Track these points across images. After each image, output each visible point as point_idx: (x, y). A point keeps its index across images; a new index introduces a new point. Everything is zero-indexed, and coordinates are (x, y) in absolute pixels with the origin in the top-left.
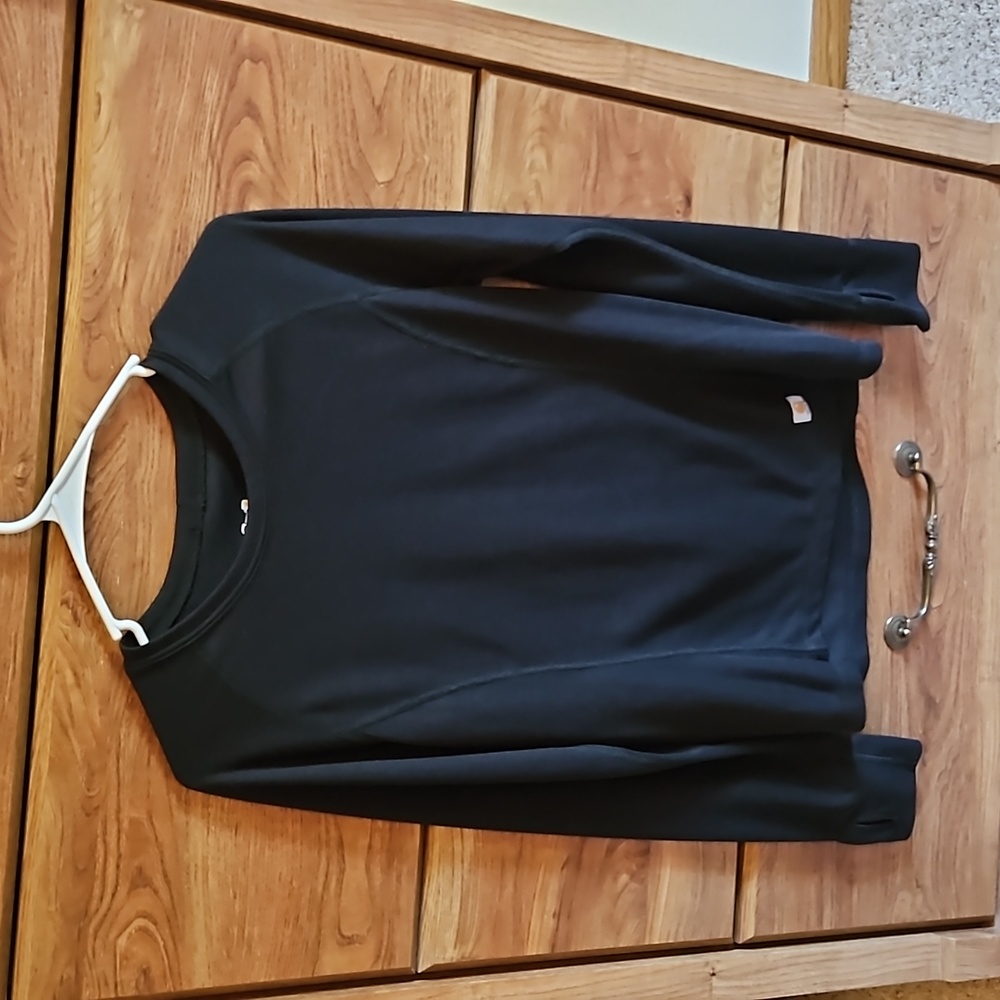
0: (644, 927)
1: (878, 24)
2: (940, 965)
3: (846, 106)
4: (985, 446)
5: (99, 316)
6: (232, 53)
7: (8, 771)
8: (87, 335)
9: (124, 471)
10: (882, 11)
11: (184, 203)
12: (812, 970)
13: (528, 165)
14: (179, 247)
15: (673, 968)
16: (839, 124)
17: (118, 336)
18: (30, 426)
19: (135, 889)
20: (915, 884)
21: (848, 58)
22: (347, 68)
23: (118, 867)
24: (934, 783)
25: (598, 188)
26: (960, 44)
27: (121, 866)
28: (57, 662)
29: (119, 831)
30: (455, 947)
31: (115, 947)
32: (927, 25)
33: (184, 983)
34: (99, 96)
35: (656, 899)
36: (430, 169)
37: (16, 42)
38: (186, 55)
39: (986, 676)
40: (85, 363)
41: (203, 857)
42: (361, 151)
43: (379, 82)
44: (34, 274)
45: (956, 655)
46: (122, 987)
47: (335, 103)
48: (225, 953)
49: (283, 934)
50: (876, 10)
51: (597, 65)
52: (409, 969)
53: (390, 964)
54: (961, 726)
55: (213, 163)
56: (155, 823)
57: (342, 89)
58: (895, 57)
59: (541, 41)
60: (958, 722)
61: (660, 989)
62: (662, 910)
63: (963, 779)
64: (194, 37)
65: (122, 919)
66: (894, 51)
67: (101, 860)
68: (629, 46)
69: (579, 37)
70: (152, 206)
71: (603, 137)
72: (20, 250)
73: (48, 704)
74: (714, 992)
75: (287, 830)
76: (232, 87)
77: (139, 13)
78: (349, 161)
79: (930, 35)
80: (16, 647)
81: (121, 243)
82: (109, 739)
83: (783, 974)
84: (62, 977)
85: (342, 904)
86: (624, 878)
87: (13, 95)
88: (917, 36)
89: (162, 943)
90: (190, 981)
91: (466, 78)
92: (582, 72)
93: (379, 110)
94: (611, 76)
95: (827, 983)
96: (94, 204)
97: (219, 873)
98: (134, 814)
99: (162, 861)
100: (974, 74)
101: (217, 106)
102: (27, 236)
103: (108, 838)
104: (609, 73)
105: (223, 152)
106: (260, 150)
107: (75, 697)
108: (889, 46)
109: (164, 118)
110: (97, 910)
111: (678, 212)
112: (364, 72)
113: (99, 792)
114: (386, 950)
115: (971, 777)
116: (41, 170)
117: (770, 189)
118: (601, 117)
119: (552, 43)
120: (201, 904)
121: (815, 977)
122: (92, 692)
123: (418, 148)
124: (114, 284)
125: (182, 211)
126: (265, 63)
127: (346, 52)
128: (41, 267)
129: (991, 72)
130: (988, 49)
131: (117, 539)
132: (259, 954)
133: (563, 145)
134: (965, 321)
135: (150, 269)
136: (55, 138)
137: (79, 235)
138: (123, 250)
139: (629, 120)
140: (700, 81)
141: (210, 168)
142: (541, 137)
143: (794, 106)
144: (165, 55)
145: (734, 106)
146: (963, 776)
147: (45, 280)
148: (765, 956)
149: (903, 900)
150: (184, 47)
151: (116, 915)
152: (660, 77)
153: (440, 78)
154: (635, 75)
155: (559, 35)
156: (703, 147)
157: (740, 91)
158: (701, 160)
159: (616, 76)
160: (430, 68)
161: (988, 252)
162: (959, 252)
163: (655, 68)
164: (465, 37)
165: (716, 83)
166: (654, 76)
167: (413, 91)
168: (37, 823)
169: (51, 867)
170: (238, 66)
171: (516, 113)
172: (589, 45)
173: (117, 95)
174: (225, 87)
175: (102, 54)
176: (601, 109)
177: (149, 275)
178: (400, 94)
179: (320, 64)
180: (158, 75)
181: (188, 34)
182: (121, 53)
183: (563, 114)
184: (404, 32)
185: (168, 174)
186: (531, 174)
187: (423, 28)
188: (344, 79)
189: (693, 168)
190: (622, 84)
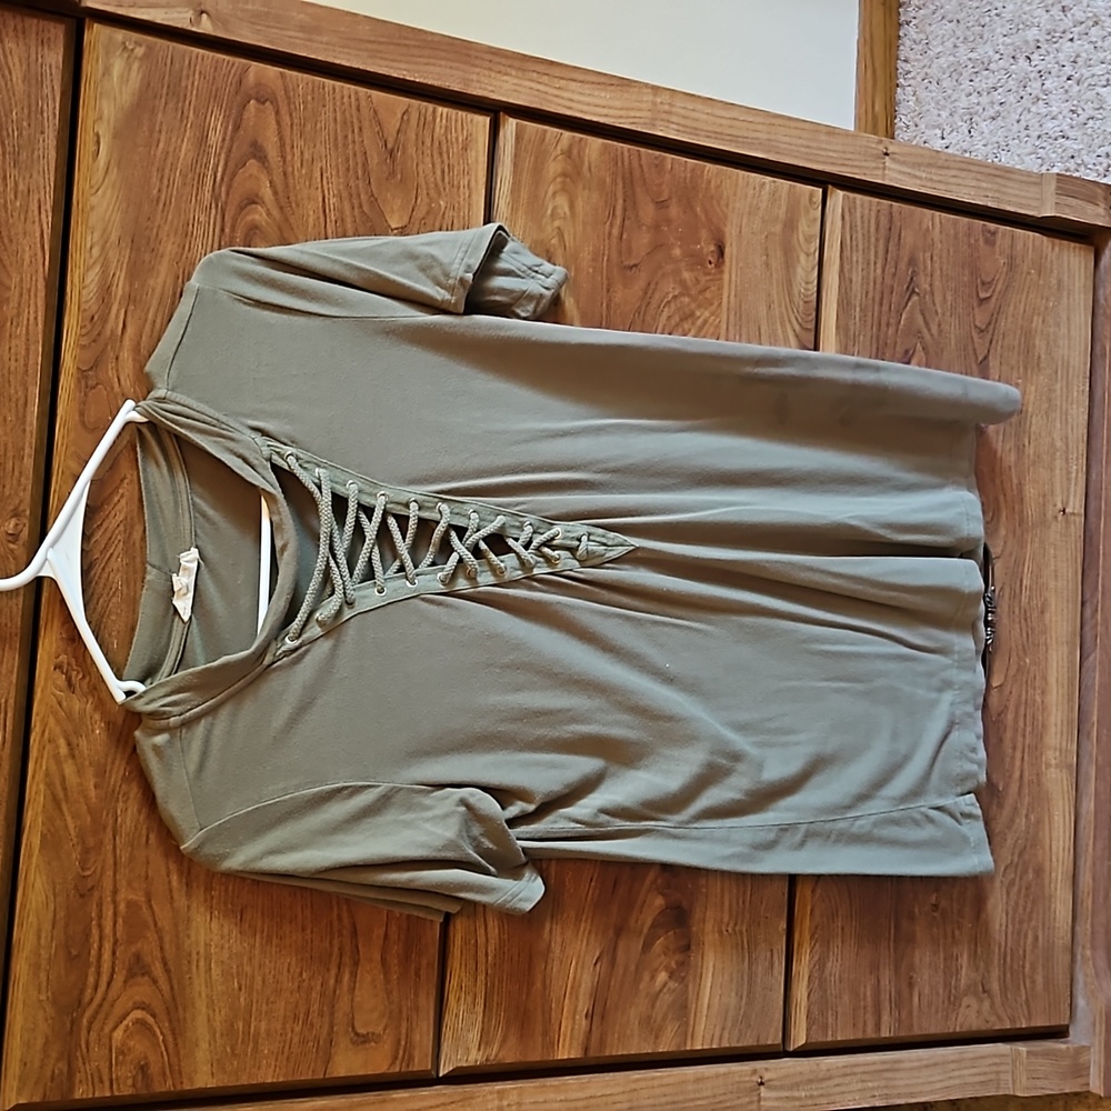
0: (685, 1031)
1: (926, 81)
2: (1010, 1079)
3: (886, 154)
4: (1044, 515)
5: (96, 364)
6: (237, 92)
8: (83, 382)
9: (122, 528)
10: (930, 67)
11: (187, 248)
12: (870, 1081)
13: (549, 212)
15: (717, 1076)
16: (880, 172)
17: (116, 385)
18: (22, 479)
19: (133, 977)
20: (981, 988)
21: (896, 117)
22: (358, 109)
23: (114, 953)
24: (999, 878)
25: (625, 236)
26: (1012, 98)
27: (118, 953)
28: (50, 731)
29: (115, 914)
30: (479, 1049)
31: (111, 1041)
32: (979, 79)
33: (185, 1081)
34: (97, 135)
35: (697, 999)
36: (446, 215)
37: (11, 80)
38: (189, 93)
39: (1053, 762)
40: (82, 414)
41: (206, 945)
42: (373, 195)
43: (392, 125)
44: (28, 320)
45: (1020, 739)
46: (119, 1085)
47: (345, 146)
48: (229, 1050)
49: (292, 1031)
51: (621, 109)
52: (429, 1072)
53: (408, 1066)
54: (1027, 816)
55: (217, 206)
56: (155, 907)
57: (353, 131)
58: (944, 114)
59: (563, 83)
60: (1024, 812)
61: (703, 1098)
62: (705, 1013)
63: (1030, 874)
64: (197, 76)
65: (118, 1010)
66: (944, 107)
67: (95, 946)
68: (656, 89)
69: (602, 80)
70: (153, 251)
71: (629, 182)
72: (14, 295)
73: (40, 776)
74: (762, 1103)
75: (296, 917)
76: (237, 128)
77: (140, 51)
78: (361, 206)
79: (979, 90)
80: (6, 714)
81: (119, 290)
82: (105, 814)
83: (838, 1085)
84: (53, 1072)
85: (357, 999)
86: (662, 976)
87: (8, 134)
88: (967, 91)
89: (161, 1038)
90: (191, 1080)
91: (483, 122)
92: (606, 116)
93: (392, 153)
94: (635, 120)
95: (887, 1096)
96: (91, 248)
97: (222, 962)
98: (132, 897)
100: (1027, 128)
101: (221, 148)
102: (21, 280)
103: (103, 922)
104: (635, 117)
105: (228, 194)
106: (267, 192)
107: (69, 769)
108: (937, 103)
109: (165, 160)
110: (92, 1000)
111: (710, 263)
112: (375, 112)
113: (94, 872)
114: (405, 1050)
115: (1039, 872)
116: (36, 213)
117: (808, 240)
118: (626, 163)
119: (573, 85)
120: (204, 995)
121: (873, 1088)
122: (87, 763)
123: (432, 193)
124: (112, 331)
125: (184, 257)
126: (272, 103)
127: (356, 93)
128: (36, 312)
129: (1044, 126)
130: (1040, 102)
131: (114, 600)
132: (266, 1052)
133: (587, 191)
134: (1020, 381)
135: (150, 316)
136: (52, 179)
137: (76, 281)
138: (122, 296)
139: (657, 166)
140: (731, 127)
141: (213, 211)
142: (563, 183)
143: (831, 154)
144: (167, 94)
145: (768, 152)
146: (1031, 871)
147: (40, 326)
148: (818, 1065)
149: (969, 1006)
150: (187, 87)
151: (112, 1006)
152: (688, 122)
153: (456, 121)
154: (662, 120)
155: (581, 77)
156: (735, 195)
157: (773, 137)
158: (734, 209)
159: (641, 121)
160: (445, 110)
161: (1042, 309)
162: (1012, 308)
163: (682, 112)
164: (483, 79)
165: (747, 129)
166: (683, 122)
167: (427, 133)
168: (28, 905)
169: (42, 952)
170: (244, 106)
171: (536, 158)
172: (613, 88)
173: (116, 135)
174: (230, 127)
175: (101, 94)
176: (626, 154)
177: (149, 322)
178: (414, 137)
179: (330, 106)
180: (160, 115)
181: (191, 73)
182: (121, 94)
183: (586, 159)
184: (418, 72)
185: (170, 217)
186: (553, 221)
187: (438, 69)
188: (355, 121)
189: (726, 217)
190: (650, 129)
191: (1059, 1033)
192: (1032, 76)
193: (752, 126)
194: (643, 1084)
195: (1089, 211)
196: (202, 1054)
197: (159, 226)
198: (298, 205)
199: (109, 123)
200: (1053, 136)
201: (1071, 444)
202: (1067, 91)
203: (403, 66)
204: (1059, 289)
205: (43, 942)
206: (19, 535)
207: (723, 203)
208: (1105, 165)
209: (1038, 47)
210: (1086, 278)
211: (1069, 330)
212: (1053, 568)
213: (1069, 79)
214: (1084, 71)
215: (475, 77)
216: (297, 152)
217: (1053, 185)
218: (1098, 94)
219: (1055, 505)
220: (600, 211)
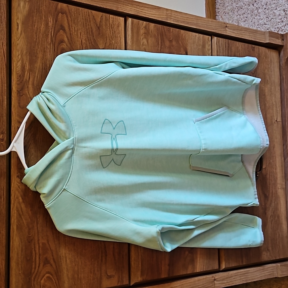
0: (194, 267)
1: (224, 13)
2: (276, 273)
3: (226, 27)
6: (55, 11)
7: (4, 230)
8: (19, 94)
9: (33, 136)
11: (45, 55)
12: (242, 277)
13: (142, 44)
14: (44, 68)
15: (203, 279)
17: (28, 95)
18: (3, 123)
20: (267, 249)
22: (89, 15)
23: (39, 258)
24: (269, 219)
25: (162, 50)
26: (249, 16)
27: (41, 258)
28: (17, 195)
29: (39, 247)
31: (40, 283)
32: (239, 11)
34: (18, 23)
36: (115, 45)
38: (42, 11)
39: (280, 187)
40: (19, 103)
41: (65, 254)
42: (95, 40)
43: (98, 20)
44: (2, 77)
47: (86, 26)
48: (73, 283)
49: (90, 276)
50: (224, 10)
51: (158, 15)
52: (128, 284)
54: (274, 202)
55: (52, 43)
56: (50, 244)
57: (88, 22)
59: (143, 8)
60: (273, 201)
61: (200, 285)
62: (198, 262)
63: (276, 218)
64: (44, 7)
65: (42, 274)
67: (34, 256)
68: (167, 9)
69: (153, 7)
70: (36, 56)
71: (162, 35)
73: (15, 208)
74: (215, 285)
76: (56, 21)
78: (92, 43)
79: (240, 14)
80: (4, 191)
81: (27, 67)
82: (34, 218)
83: (234, 278)
85: (107, 266)
86: (187, 253)
88: (236, 15)
89: (54, 281)
91: (122, 19)
92: (155, 17)
93: (99, 28)
94: (162, 18)
95: (246, 280)
96: (18, 56)
97: (70, 258)
98: (43, 241)
99: (53, 256)
100: (254, 23)
101: (52, 27)
103: (36, 249)
104: (162, 17)
105: (55, 40)
106: (66, 39)
107: (23, 206)
109: (37, 30)
110: (34, 272)
113: (32, 235)
114: (121, 279)
115: (278, 217)
116: (2, 46)
118: (161, 30)
119: (146, 9)
120: (65, 268)
121: (243, 279)
123: (110, 39)
124: (26, 79)
125: (44, 58)
126: (65, 14)
127: (88, 11)
128: (4, 75)
129: (259, 22)
130: (258, 16)
131: (32, 156)
132: (84, 283)
133: (151, 38)
134: (264, 87)
135: (36, 75)
136: (6, 36)
137: (15, 65)
138: (28, 69)
139: (168, 31)
140: (187, 20)
141: (52, 45)
142: (145, 36)
143: (213, 27)
144: (36, 11)
145: (197, 26)
146: (276, 217)
147: (5, 78)
148: (229, 273)
149: (264, 254)
150: (42, 9)
151: (40, 273)
152: (176, 19)
153: (115, 19)
154: (169, 18)
155: (147, 6)
156: (189, 38)
157: (198, 22)
158: (189, 42)
159: (164, 18)
160: (112, 16)
161: (267, 67)
162: (260, 67)
163: (174, 16)
164: (122, 7)
165: (191, 20)
166: (174, 18)
167: (108, 22)
168: (14, 246)
169: (19, 259)
170: (58, 15)
171: (137, 29)
172: (156, 9)
173: (23, 23)
174: (54, 21)
175: (18, 12)
176: (160, 28)
177: (36, 77)
178: (104, 23)
179: (81, 14)
180: (35, 17)
181: (43, 6)
182: (23, 11)
183: (150, 29)
184: (104, 5)
185: (40, 47)
186: (143, 46)
187: (109, 4)
188: (88, 19)
189: (187, 44)
190: (166, 20)
192: (255, 9)
193: (192, 20)
194: (184, 283)
195: (277, 41)
196: (66, 285)
197: (37, 49)
198: (75, 43)
199: (21, 20)
200: (262, 24)
201: (277, 103)
202: (265, 12)
203: (100, 3)
204: (271, 62)
205: (19, 256)
206: (3, 139)
207: (186, 41)
208: (277, 30)
209: (256, 1)
210: (277, 59)
211: (274, 73)
212: (275, 136)
213: (265, 9)
214: (269, 6)
215: (119, 6)
216: (73, 28)
217: (268, 34)
218: (274, 12)
219: (275, 119)
220: (155, 43)
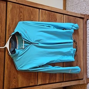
4: (80, 40)
5: (9, 29)
6: (19, 7)
13: (44, 17)
16: (68, 13)
18: (4, 39)
19: (14, 79)
28: (7, 59)
29: (13, 74)
30: (41, 83)
31: (12, 84)
33: (18, 87)
36: (36, 17)
37: (2, 6)
39: (81, 59)
40: (8, 33)
42: (30, 15)
45: (79, 57)
46: (13, 87)
53: (35, 84)
54: (80, 63)
67: (11, 76)
68: (51, 7)
69: (47, 6)
76: (20, 10)
77: (12, 4)
84: (8, 87)
86: (54, 76)
89: (16, 83)
92: (47, 9)
93: (32, 12)
95: (71, 85)
97: (21, 77)
99: (16, 76)
106: (22, 15)
107: (8, 62)
109: (14, 13)
110: (11, 81)
113: (11, 70)
117: (63, 19)
120: (20, 80)
126: (22, 8)
127: (29, 7)
128: (4, 25)
132: (25, 84)
138: (11, 24)
140: (57, 10)
148: (66, 83)
160: (35, 9)
171: (42, 12)
175: (9, 7)
176: (49, 12)
177: (13, 26)
183: (46, 13)
189: (57, 17)
190: (51, 10)
191: (83, 79)
195: (83, 16)
196: (20, 84)
197: (14, 18)
198: (25, 16)
199: (10, 10)
201: (82, 34)
205: (7, 76)
206: (4, 43)
210: (83, 22)
211: (81, 25)
216: (24, 12)
217: (80, 14)
